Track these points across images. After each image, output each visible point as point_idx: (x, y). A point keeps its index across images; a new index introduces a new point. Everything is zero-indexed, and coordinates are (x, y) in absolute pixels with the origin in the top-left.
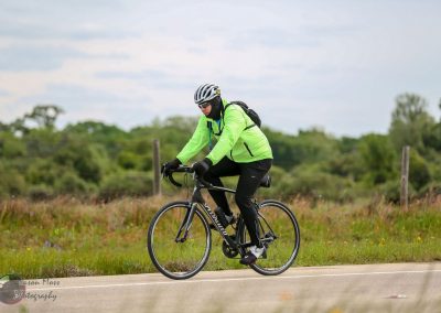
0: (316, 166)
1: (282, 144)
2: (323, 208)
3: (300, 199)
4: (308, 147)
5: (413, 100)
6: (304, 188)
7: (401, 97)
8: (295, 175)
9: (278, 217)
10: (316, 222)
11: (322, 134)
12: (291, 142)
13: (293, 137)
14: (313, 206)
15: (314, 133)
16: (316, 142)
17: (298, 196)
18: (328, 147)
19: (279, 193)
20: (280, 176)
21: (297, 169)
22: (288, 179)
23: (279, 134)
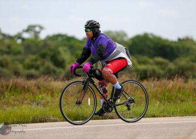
0: (188, 59)
2: (192, 83)
4: (183, 48)
6: (180, 71)
8: (176, 64)
9: (165, 88)
10: (188, 91)
11: (192, 40)
12: (173, 45)
13: (175, 42)
14: (186, 82)
15: (187, 40)
16: (188, 45)
18: (194, 47)
19: (166, 74)
20: (167, 65)
21: (177, 60)
22: (172, 66)
23: (167, 41)
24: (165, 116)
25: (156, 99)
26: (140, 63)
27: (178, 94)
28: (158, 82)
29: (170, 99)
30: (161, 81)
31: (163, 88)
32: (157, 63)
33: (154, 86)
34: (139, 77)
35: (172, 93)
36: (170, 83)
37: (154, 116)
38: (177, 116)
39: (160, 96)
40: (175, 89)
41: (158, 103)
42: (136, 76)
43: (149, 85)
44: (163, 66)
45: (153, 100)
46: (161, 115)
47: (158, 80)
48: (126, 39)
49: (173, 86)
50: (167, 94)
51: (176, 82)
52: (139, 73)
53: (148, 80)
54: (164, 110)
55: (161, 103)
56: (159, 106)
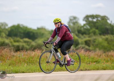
1: (31, 32)
3: (38, 50)
4: (40, 33)
5: (75, 18)
6: (39, 47)
7: (71, 17)
8: (36, 42)
9: (30, 56)
12: (35, 31)
15: (42, 29)
16: (43, 32)
17: (37, 49)
18: (46, 33)
20: (31, 43)
21: (36, 40)
22: (34, 43)
23: (31, 29)
24: (30, 72)
25: (25, 62)
26: (15, 41)
27: (37, 60)
28: (26, 53)
29: (33, 62)
30: (28, 52)
31: (29, 56)
32: (25, 42)
33: (24, 55)
34: (15, 49)
35: (34, 59)
36: (33, 53)
37: (23, 72)
38: (37, 72)
39: (27, 60)
40: (36, 56)
41: (26, 64)
42: (13, 49)
43: (21, 54)
44: (29, 44)
45: (23, 63)
46: (27, 71)
47: (26, 51)
48: (7, 27)
49: (34, 55)
50: (31, 59)
51: (36, 52)
52: (15, 47)
53: (20, 52)
54: (29, 69)
55: (27, 64)
56: (27, 66)
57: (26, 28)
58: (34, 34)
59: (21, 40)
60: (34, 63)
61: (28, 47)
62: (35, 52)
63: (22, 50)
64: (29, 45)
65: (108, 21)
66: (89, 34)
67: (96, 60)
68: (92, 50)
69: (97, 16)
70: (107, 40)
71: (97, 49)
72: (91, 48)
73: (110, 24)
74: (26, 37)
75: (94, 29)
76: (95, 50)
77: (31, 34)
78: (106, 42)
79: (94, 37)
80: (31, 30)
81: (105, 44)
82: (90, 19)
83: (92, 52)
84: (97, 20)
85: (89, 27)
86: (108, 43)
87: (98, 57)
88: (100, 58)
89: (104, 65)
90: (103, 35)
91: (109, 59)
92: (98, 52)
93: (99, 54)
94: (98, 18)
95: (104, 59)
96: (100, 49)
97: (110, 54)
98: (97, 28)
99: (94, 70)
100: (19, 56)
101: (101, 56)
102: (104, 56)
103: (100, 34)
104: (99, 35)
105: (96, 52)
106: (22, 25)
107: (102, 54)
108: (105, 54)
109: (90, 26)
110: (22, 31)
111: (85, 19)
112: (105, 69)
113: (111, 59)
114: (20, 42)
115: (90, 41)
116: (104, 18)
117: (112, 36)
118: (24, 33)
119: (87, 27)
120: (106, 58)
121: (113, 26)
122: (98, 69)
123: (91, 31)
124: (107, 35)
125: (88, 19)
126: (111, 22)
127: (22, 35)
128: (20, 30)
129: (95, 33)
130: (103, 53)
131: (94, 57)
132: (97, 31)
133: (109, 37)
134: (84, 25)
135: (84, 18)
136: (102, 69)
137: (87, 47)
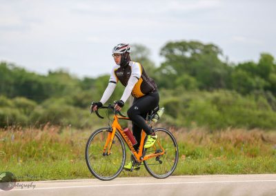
57: (23, 71)
58: (40, 85)
59: (10, 102)
60: (40, 157)
61: (26, 118)
62: (42, 130)
63: (11, 125)
64: (28, 114)
65: (220, 57)
66: (174, 87)
67: (191, 150)
68: (182, 126)
69: (193, 45)
70: (216, 101)
71: (194, 124)
72: (178, 122)
73: (225, 65)
74: (22, 95)
75: (186, 76)
76: (188, 127)
77: (35, 87)
78: (215, 107)
79: (186, 95)
80: (33, 78)
81: (214, 112)
82: (177, 52)
83: (182, 132)
84: (192, 54)
85: (173, 72)
86: (220, 110)
87: (195, 142)
88: (201, 146)
89: (211, 163)
90: (208, 90)
91: (221, 148)
92: (196, 130)
93: (199, 136)
94: (196, 48)
95: (211, 149)
96: (199, 125)
97: (223, 135)
98: (194, 74)
99: (186, 174)
100: (3, 140)
101: (203, 142)
102: (209, 140)
103: (201, 88)
104: (197, 90)
105: (191, 132)
106: (12, 65)
107: (206, 137)
108: (211, 136)
109: (176, 69)
110: (12, 81)
111: (165, 52)
112: (212, 173)
113: (225, 149)
114: (7, 105)
115: (176, 104)
116: (210, 50)
117: (228, 92)
118: (16, 85)
119: (169, 70)
120: (214, 146)
121: (231, 68)
122: (195, 172)
123: (178, 80)
124: (218, 92)
125: (172, 51)
126: (227, 58)
127: (12, 89)
128: (7, 77)
129: (187, 85)
130: (208, 133)
131: (186, 144)
132: (193, 80)
133: (222, 94)
134: (163, 65)
135: (163, 49)
136: (205, 172)
137: (169, 119)
